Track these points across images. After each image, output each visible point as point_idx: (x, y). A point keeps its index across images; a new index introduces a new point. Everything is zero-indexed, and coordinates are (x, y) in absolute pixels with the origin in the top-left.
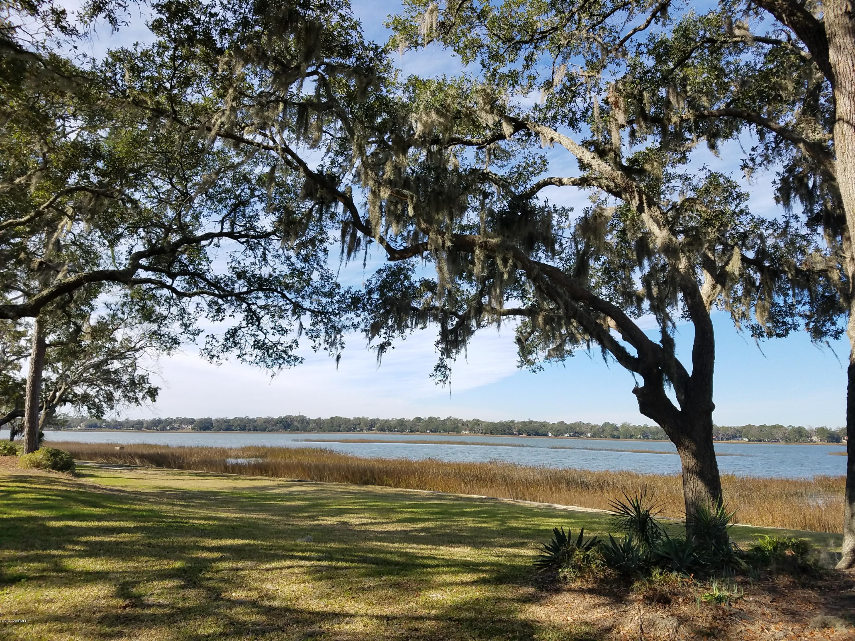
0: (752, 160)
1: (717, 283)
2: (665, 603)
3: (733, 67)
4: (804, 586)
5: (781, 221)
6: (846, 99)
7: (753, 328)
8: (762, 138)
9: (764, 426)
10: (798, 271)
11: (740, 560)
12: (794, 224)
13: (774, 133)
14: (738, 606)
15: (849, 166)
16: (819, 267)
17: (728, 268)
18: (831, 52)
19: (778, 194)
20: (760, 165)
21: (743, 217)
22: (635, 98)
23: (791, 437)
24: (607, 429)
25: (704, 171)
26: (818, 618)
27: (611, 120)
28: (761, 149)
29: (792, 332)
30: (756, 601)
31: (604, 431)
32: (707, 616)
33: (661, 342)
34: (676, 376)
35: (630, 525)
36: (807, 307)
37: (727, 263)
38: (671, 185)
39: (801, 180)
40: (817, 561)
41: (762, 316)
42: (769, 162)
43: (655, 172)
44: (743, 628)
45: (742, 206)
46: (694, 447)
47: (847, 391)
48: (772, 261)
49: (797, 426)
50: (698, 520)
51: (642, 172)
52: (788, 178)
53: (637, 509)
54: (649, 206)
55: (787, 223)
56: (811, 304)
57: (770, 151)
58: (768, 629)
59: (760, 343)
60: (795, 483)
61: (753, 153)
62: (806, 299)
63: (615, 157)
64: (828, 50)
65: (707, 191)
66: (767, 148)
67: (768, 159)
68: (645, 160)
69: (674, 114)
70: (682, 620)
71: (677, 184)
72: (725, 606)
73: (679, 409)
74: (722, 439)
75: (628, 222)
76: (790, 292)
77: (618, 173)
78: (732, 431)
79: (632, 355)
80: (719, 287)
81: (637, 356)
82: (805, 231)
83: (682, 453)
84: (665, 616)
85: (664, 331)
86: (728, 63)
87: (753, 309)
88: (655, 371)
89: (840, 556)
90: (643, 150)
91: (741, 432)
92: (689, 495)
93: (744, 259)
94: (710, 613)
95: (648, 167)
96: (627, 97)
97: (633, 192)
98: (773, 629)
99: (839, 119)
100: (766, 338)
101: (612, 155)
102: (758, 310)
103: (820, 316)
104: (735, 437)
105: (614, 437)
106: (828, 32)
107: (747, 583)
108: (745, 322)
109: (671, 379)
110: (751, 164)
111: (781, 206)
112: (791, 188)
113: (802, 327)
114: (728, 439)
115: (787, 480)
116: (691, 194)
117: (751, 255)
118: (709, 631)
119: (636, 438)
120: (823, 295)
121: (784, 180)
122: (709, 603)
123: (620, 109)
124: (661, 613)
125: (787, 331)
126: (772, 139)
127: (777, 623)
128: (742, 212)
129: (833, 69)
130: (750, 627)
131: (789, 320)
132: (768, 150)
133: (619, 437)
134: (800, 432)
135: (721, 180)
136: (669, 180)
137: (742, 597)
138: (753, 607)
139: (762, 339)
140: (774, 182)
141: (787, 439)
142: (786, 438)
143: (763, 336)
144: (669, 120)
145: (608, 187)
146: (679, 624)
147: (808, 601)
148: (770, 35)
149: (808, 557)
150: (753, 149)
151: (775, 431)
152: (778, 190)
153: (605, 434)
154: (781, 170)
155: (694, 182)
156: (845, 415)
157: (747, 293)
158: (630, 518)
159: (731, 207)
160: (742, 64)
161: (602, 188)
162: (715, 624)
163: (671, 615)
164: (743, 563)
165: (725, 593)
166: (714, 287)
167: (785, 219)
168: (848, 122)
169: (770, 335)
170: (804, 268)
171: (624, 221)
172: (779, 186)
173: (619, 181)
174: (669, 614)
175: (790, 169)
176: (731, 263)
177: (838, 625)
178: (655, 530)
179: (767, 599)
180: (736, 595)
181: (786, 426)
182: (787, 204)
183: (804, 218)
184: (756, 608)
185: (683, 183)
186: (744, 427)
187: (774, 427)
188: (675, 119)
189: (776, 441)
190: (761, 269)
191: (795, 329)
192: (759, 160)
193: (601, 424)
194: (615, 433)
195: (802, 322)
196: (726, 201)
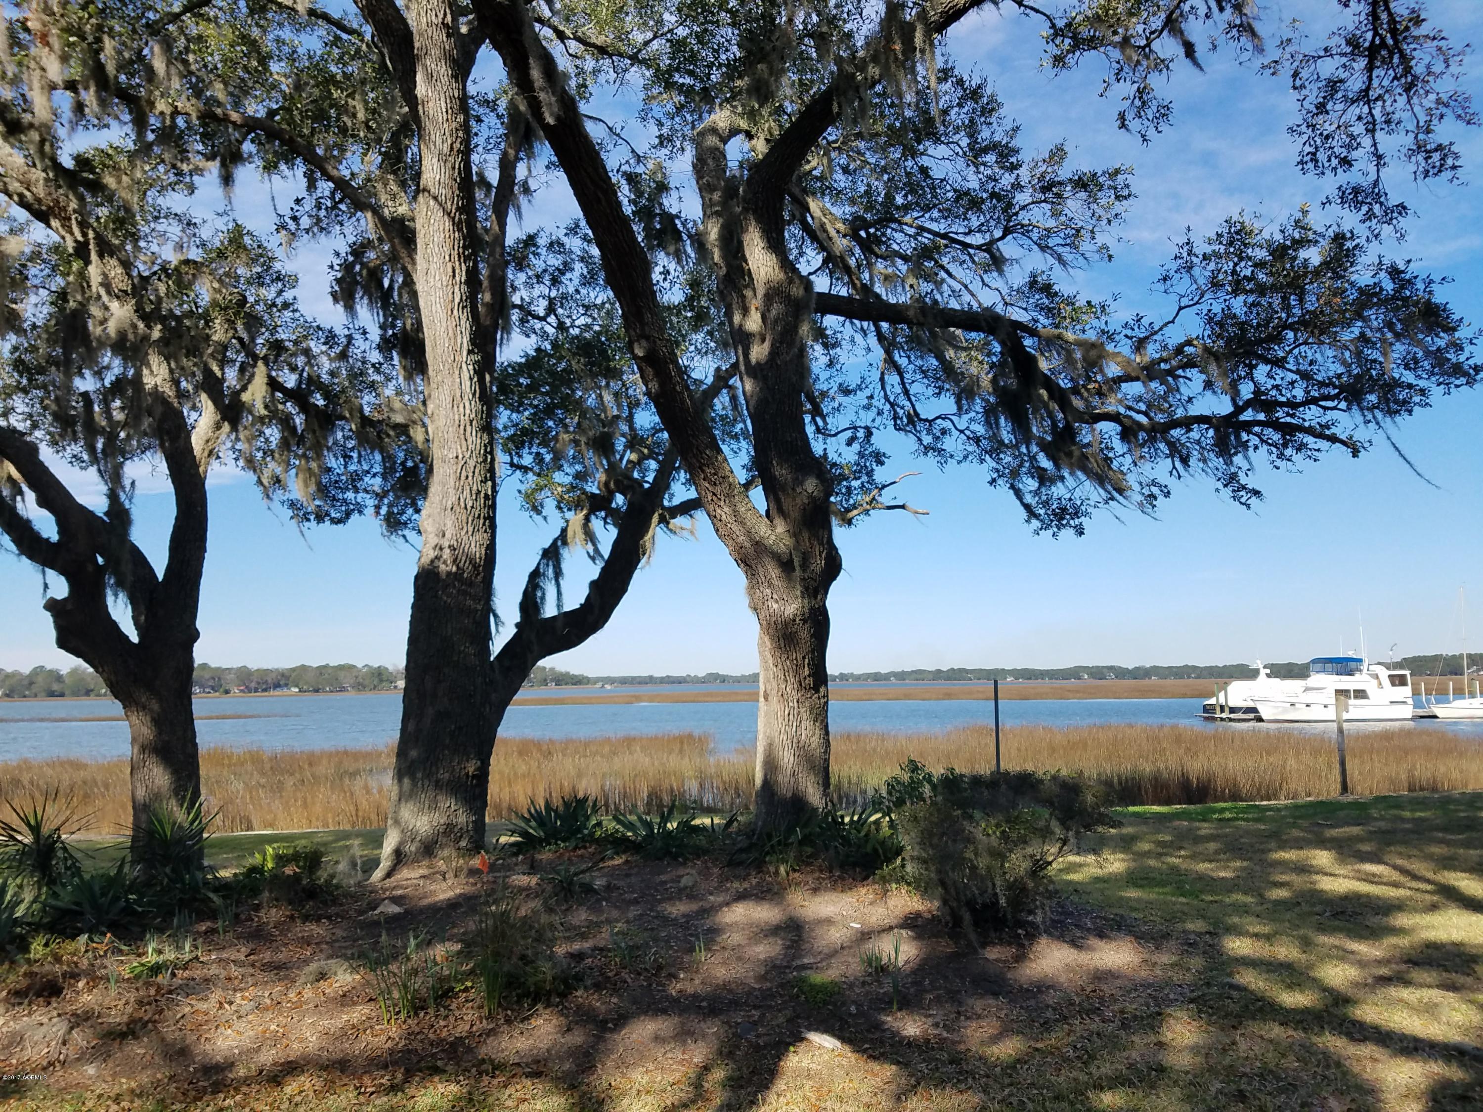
0: (295, 219)
1: (224, 419)
2: (51, 995)
3: (286, 49)
4: (306, 918)
5: (341, 332)
6: (435, 160)
7: (292, 505)
8: (312, 186)
9: (326, 667)
10: (365, 421)
11: (211, 895)
12: (359, 341)
13: (331, 184)
14: (186, 974)
15: (433, 267)
16: (399, 419)
17: (245, 397)
18: (419, 77)
19: (337, 288)
20: (307, 231)
21: (287, 314)
22: (83, 38)
23: (366, 682)
24: (40, 679)
25: (225, 219)
26: (313, 967)
27: (32, 65)
28: (309, 204)
29: (355, 517)
30: (221, 960)
31: (31, 683)
32: (127, 1003)
33: (106, 514)
34: (130, 578)
35: (20, 862)
36: (378, 480)
37: (244, 388)
38: (159, 228)
39: (375, 275)
40: (332, 876)
41: (306, 486)
42: (322, 229)
43: (123, 195)
44: (187, 1009)
45: (288, 295)
46: (155, 706)
47: (410, 612)
48: (327, 396)
49: (376, 665)
50: (151, 833)
51: (96, 187)
52: (353, 264)
53: (35, 829)
54: (101, 256)
55: (350, 338)
56: (384, 477)
57: (323, 213)
58: (231, 1003)
59: (304, 530)
60: (357, 756)
61: (296, 208)
62: (377, 468)
63: (43, 142)
64: (415, 73)
65: (221, 254)
66: (318, 206)
67: (319, 226)
68: (104, 165)
69: (162, 96)
70: (79, 1020)
71: (174, 230)
72: (163, 979)
73: (134, 638)
74: (256, 691)
75: (71, 278)
76: (355, 455)
77: (38, 175)
78: (274, 675)
79: (45, 535)
80: (226, 427)
81: (55, 537)
82: (375, 357)
83: (134, 718)
84: (45, 1020)
85: (113, 496)
86: (278, 40)
87: (293, 471)
88: (90, 568)
89: (376, 863)
90: (104, 146)
91: (288, 678)
92: (141, 793)
93: (274, 384)
94: (132, 996)
95: (109, 180)
96: (68, 30)
97: (70, 219)
98: (238, 1001)
99: (424, 190)
100: (313, 523)
101: (35, 136)
102: (301, 476)
103: (397, 497)
104: (277, 686)
105: (52, 694)
106: (417, 45)
107: (213, 931)
108: (279, 495)
109: (120, 584)
110: (292, 226)
111: (340, 308)
112: (357, 283)
113: (370, 511)
114: (265, 690)
115: (346, 753)
116: (195, 254)
117: (290, 380)
118: (125, 1029)
119: (99, 695)
120: (403, 464)
121: (347, 267)
122: (137, 977)
123: (51, 49)
124: (40, 1015)
125: (348, 514)
126: (327, 193)
127: (246, 989)
128: (286, 305)
129: (420, 107)
130: (202, 1006)
131: (350, 495)
132: (320, 209)
133: (62, 695)
134: (380, 674)
135: (247, 240)
136: (156, 218)
137: (197, 958)
138: (214, 970)
139: (307, 524)
140: (332, 267)
141: (360, 686)
142: (359, 684)
143: (308, 520)
144: (152, 104)
145: (21, 196)
146: (72, 1028)
147: (306, 942)
148: (351, 17)
149: (319, 873)
150: (298, 201)
151: (342, 675)
152: (338, 281)
153: (35, 688)
154: (344, 249)
155: (205, 233)
156: (405, 647)
157: (285, 444)
158: (20, 846)
159: (269, 293)
160: (301, 51)
161: (10, 196)
162: (141, 1014)
163: (59, 1015)
164: (215, 899)
165: (170, 955)
166: (218, 427)
167: (347, 332)
168: (435, 198)
169: (320, 519)
170: (376, 416)
171: (65, 275)
172: (339, 275)
173: (40, 190)
174: (55, 1013)
175: (358, 250)
176: (250, 387)
177: (340, 972)
178: (69, 862)
179: (240, 953)
180: (187, 957)
181: (360, 666)
182: (350, 308)
183: (375, 334)
184: (217, 972)
185: (183, 231)
186: (293, 670)
187: (341, 668)
188: (161, 106)
189: (343, 690)
190: (305, 407)
191: (360, 512)
192: (305, 222)
193: (26, 670)
194: (56, 687)
195: (370, 502)
196: (259, 281)
